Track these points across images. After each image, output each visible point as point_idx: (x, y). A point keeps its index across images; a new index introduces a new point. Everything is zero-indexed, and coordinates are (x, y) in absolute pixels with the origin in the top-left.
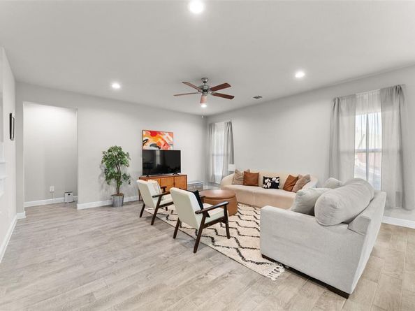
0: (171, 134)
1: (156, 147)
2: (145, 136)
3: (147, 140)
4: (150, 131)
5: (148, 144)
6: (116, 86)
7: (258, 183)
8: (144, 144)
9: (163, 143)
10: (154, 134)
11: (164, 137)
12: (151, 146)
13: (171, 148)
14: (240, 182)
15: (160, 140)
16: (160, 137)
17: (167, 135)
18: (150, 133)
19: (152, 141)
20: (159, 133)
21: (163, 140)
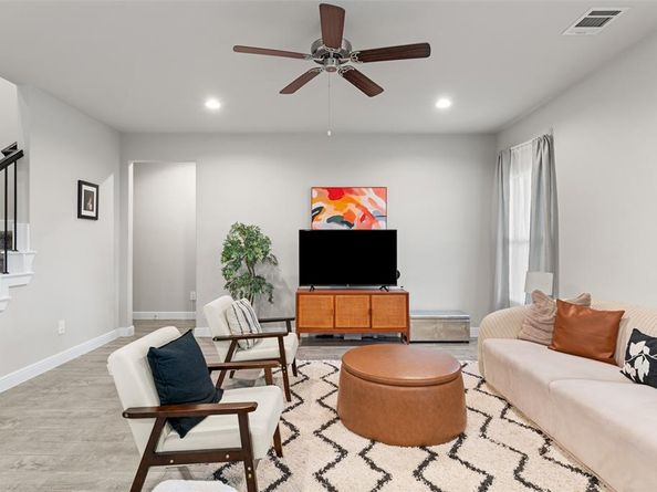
0: (381, 191)
1: (343, 223)
2: (317, 200)
3: (320, 209)
4: (328, 189)
5: (324, 217)
6: (213, 104)
7: (613, 350)
8: (313, 218)
9: (358, 213)
10: (336, 194)
11: (363, 200)
12: (329, 221)
13: (381, 225)
14: (544, 336)
15: (351, 207)
16: (352, 201)
17: (371, 194)
18: (327, 193)
19: (331, 209)
20: (350, 190)
21: (358, 205)
